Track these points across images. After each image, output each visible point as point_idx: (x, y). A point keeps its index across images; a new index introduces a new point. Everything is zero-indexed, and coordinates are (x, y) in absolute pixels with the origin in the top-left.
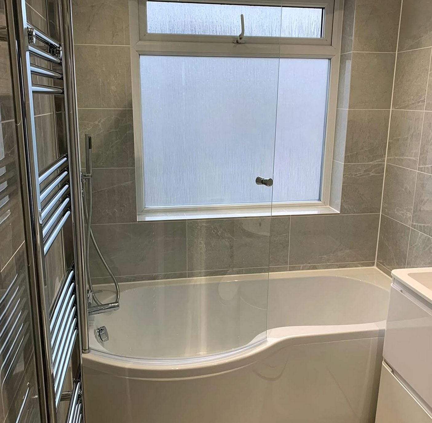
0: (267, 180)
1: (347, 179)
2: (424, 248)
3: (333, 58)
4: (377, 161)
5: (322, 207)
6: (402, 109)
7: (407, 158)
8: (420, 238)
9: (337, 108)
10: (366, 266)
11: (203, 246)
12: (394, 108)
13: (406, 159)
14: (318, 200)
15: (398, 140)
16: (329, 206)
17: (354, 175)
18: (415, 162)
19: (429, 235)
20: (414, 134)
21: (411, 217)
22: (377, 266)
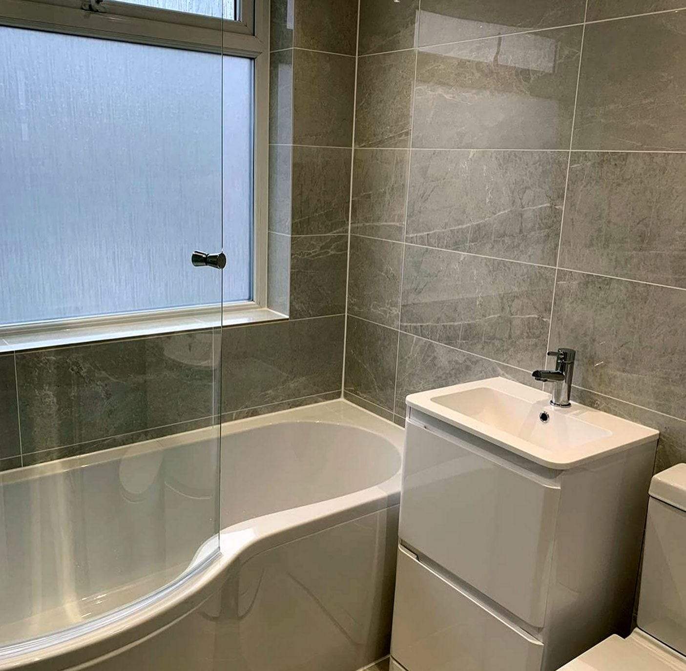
0: (217, 256)
1: (298, 261)
2: (424, 360)
3: (258, 57)
4: (338, 231)
5: (256, 311)
6: (374, 146)
7: (385, 223)
8: (416, 345)
9: (270, 143)
10: (330, 399)
11: (52, 399)
12: (358, 146)
13: (384, 225)
14: (247, 300)
15: (369, 196)
16: (268, 309)
17: (306, 254)
18: (400, 229)
19: (431, 339)
20: (396, 186)
21: (398, 314)
22: (346, 396)
